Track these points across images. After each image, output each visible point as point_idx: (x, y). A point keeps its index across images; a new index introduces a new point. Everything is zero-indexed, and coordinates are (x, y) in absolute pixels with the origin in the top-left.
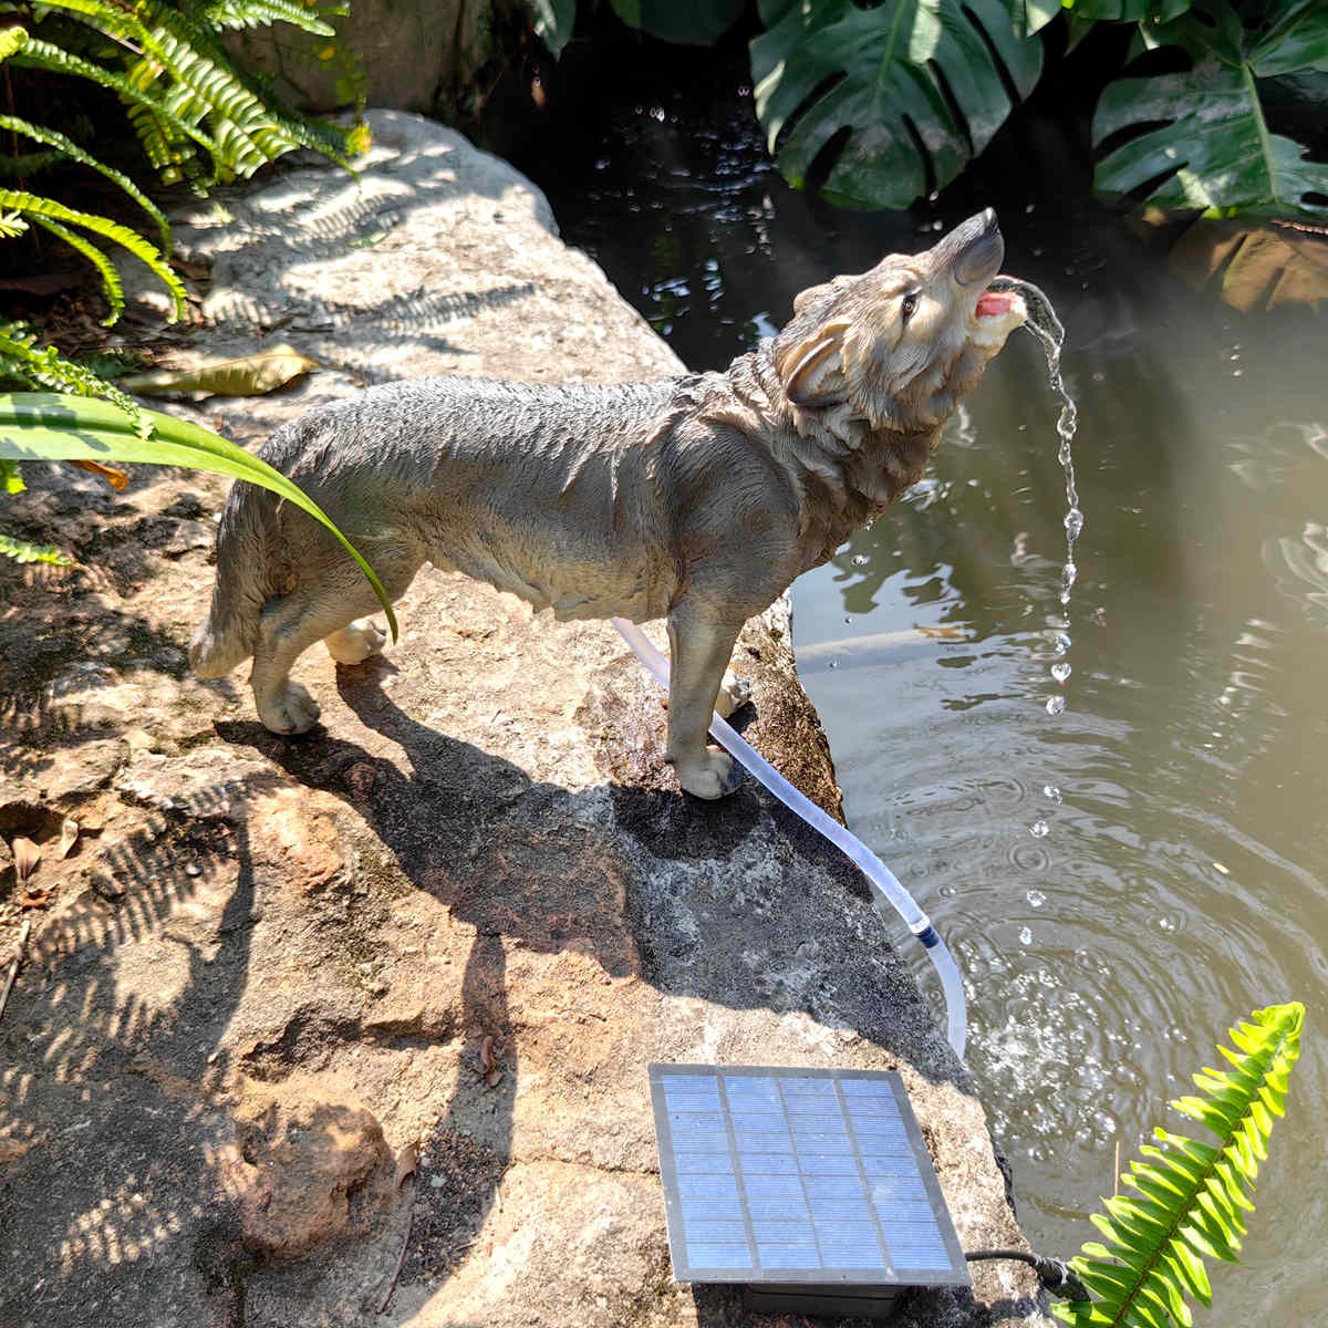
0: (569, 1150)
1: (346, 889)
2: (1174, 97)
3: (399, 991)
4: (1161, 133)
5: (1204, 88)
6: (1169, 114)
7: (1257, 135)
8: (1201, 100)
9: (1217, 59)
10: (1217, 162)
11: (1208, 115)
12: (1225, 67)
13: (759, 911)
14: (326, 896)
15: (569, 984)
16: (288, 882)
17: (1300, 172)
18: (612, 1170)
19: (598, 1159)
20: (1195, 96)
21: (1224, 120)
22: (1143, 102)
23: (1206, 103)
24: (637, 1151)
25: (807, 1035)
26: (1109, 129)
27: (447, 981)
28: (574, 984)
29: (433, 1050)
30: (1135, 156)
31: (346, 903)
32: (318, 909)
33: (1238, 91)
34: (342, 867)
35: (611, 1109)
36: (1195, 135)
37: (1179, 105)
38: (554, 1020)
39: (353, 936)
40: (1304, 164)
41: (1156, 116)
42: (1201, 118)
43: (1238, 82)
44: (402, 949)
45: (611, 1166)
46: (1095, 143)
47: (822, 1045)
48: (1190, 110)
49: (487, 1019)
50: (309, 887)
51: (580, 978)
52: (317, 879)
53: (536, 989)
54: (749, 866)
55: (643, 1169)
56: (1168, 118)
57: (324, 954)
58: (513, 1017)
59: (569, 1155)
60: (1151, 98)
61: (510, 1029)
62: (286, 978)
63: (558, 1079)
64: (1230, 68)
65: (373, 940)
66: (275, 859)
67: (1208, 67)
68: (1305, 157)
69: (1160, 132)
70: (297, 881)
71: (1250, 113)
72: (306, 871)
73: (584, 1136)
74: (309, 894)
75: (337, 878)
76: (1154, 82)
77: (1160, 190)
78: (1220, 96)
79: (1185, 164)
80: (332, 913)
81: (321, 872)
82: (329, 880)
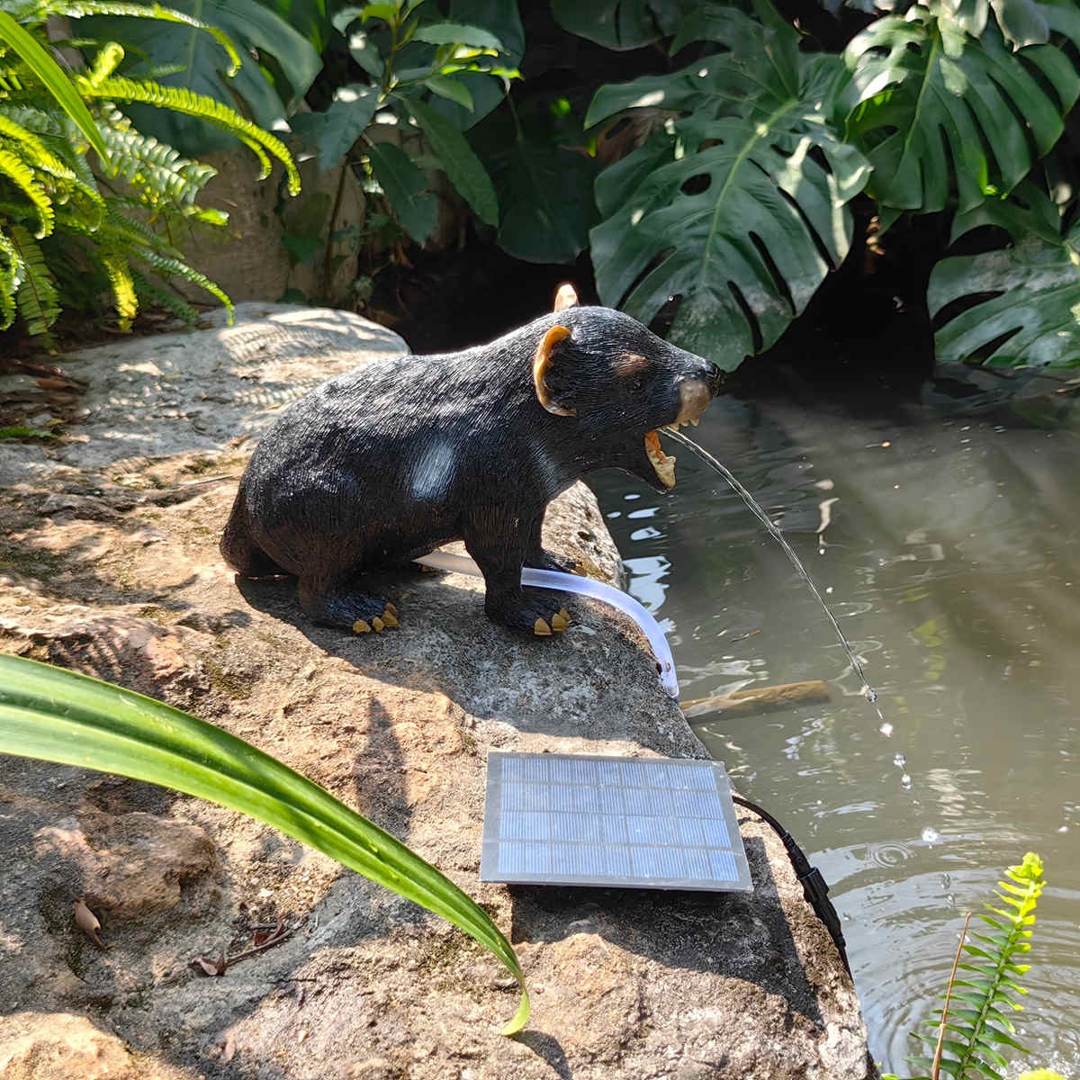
2: (1002, 272)
4: (995, 302)
5: (1029, 262)
6: (1000, 285)
8: (1028, 273)
9: (1038, 238)
10: (1050, 324)
11: (1036, 285)
12: (1046, 245)
20: (1023, 269)
21: (1052, 289)
22: (973, 277)
23: (1033, 276)
26: (944, 301)
30: (971, 325)
33: (1062, 264)
36: (1026, 303)
37: (1007, 278)
41: (987, 288)
42: (1028, 289)
43: (1061, 257)
46: (932, 315)
48: (1018, 282)
56: (1000, 289)
60: (982, 270)
64: (1053, 246)
67: (1031, 245)
69: (991, 302)
71: (1076, 282)
76: (980, 258)
77: (997, 353)
78: (1046, 269)
79: (1020, 328)
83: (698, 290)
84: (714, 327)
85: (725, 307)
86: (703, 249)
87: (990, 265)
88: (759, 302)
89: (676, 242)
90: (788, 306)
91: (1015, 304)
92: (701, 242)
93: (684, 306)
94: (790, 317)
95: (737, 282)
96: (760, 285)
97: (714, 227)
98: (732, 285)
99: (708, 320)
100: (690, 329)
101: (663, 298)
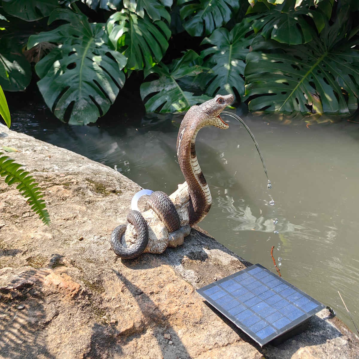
0: (210, 345)
1: (85, 293)
2: (158, 86)
3: (122, 320)
5: (164, 83)
6: (158, 90)
7: (180, 92)
8: (164, 86)
9: (165, 76)
10: (174, 100)
11: (167, 89)
12: (167, 77)
14: (80, 297)
15: (175, 298)
16: (63, 297)
18: (227, 345)
19: (221, 344)
20: (163, 85)
21: (172, 90)
22: (151, 87)
23: (166, 86)
24: (230, 337)
26: (145, 95)
27: (136, 311)
28: (177, 297)
29: (142, 336)
30: (154, 101)
31: (87, 298)
32: (79, 303)
33: (172, 83)
34: (80, 286)
35: (213, 329)
36: (166, 94)
37: (160, 87)
38: (179, 309)
39: (94, 309)
40: (194, 97)
41: (156, 91)
42: (166, 90)
43: (171, 81)
44: (114, 307)
45: (226, 344)
46: (143, 100)
48: (163, 89)
49: (156, 318)
50: (72, 296)
51: (177, 295)
52: (74, 292)
53: (166, 302)
55: (235, 341)
56: (158, 91)
57: (88, 317)
58: (165, 314)
59: (210, 347)
60: (153, 85)
61: (165, 318)
62: (80, 329)
63: (190, 327)
65: (102, 308)
66: (55, 290)
67: (163, 78)
68: (193, 95)
69: (157, 95)
70: (67, 295)
71: (177, 87)
72: (69, 290)
73: (212, 339)
74: (74, 298)
75: (81, 290)
76: (152, 82)
77: (163, 109)
78: (168, 84)
79: (166, 102)
80: (84, 303)
81: (75, 289)
82: (78, 291)
83: (79, 99)
84: (86, 110)
85: (89, 103)
86: (79, 86)
87: (155, 84)
88: (99, 100)
89: (70, 85)
90: (109, 100)
91: (164, 95)
92: (78, 84)
93: (76, 104)
94: (110, 104)
95: (92, 95)
96: (99, 96)
97: (80, 79)
98: (90, 96)
99: (84, 108)
100: (79, 111)
101: (69, 102)
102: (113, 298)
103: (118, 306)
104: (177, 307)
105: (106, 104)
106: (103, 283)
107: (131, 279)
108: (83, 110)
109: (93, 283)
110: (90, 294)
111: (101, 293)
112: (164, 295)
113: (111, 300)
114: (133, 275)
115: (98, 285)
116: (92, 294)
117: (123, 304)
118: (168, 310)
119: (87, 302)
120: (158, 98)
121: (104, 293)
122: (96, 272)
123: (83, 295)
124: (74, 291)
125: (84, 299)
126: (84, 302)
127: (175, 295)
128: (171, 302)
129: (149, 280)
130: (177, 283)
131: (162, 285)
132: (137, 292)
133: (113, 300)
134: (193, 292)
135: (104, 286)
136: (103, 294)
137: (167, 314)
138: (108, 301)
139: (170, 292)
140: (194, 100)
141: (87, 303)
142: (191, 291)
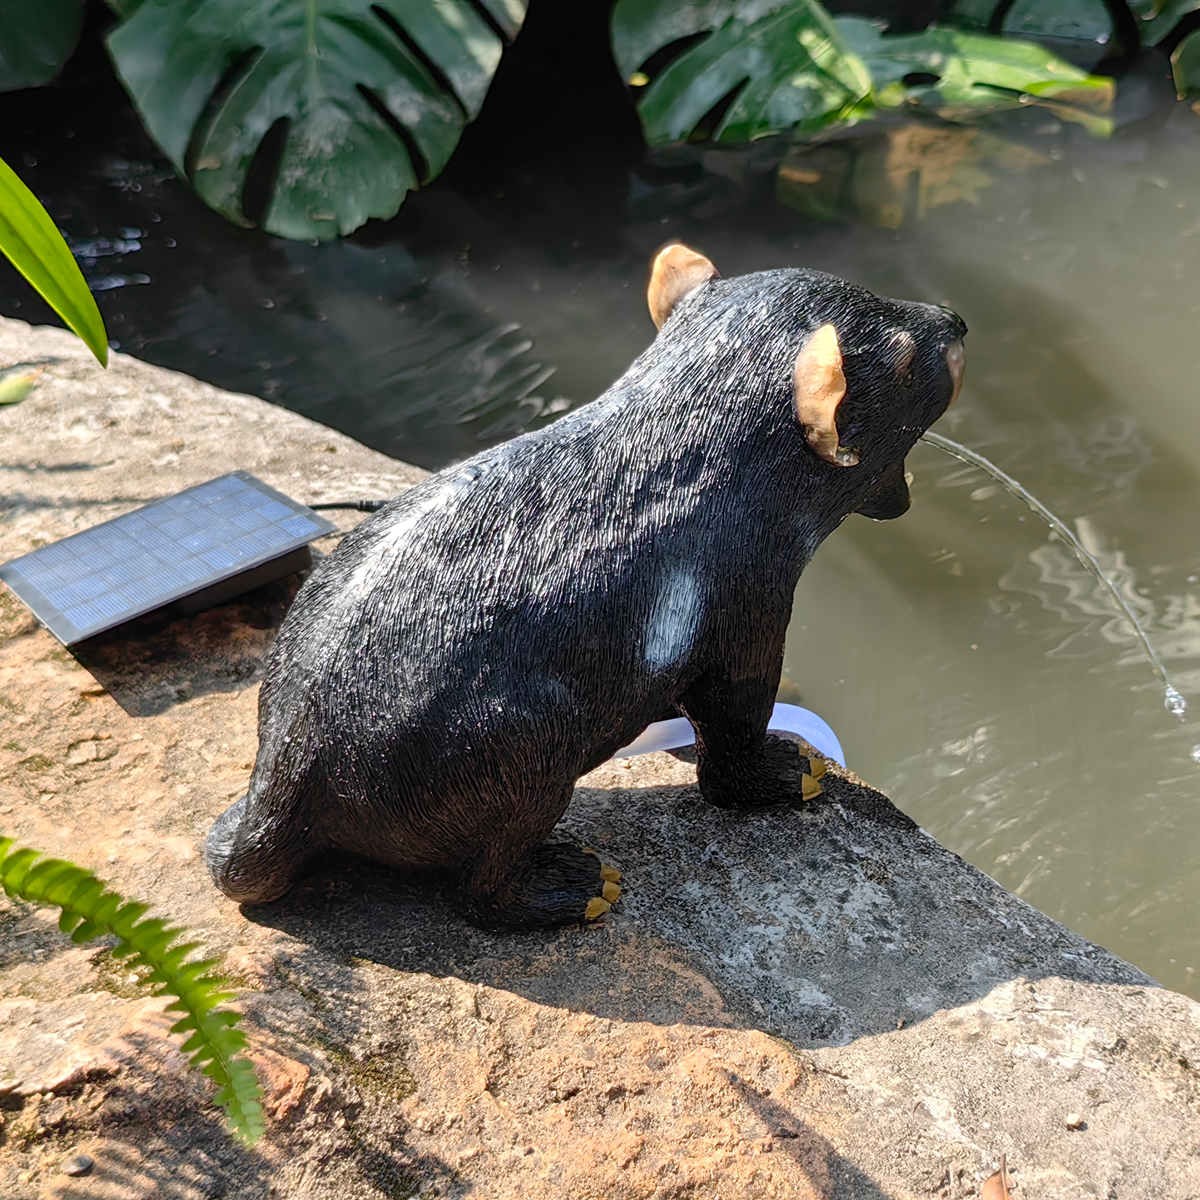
1: (329, 1103)
4: (702, 48)
6: (703, 22)
11: (750, 13)
13: (891, 946)
14: (310, 1120)
15: (717, 1112)
17: (888, 53)
21: (772, 16)
22: (667, 14)
25: (1059, 1059)
28: (725, 1109)
31: (341, 1122)
32: (306, 1145)
34: (311, 1073)
37: (711, 9)
38: (729, 1162)
40: (889, 43)
41: (690, 29)
42: (742, 21)
44: (455, 1158)
47: (1085, 1063)
48: (726, 13)
50: (279, 1116)
52: (288, 1100)
53: (676, 1132)
54: (843, 899)
56: (703, 28)
65: (405, 1160)
66: (206, 1095)
68: (885, 34)
69: (699, 47)
74: (285, 1126)
75: (313, 1090)
77: (728, 120)
79: (747, 79)
80: (328, 1142)
81: (288, 1089)
82: (302, 1097)
83: (311, 104)
84: (346, 156)
85: (359, 123)
86: (301, 42)
88: (408, 105)
89: (261, 38)
90: (454, 106)
92: (297, 32)
93: (294, 132)
94: (460, 123)
95: (370, 82)
96: (404, 82)
97: (311, 5)
98: (361, 89)
99: (336, 147)
100: (313, 164)
101: (259, 125)
102: (450, 1117)
103: (469, 1152)
104: (720, 1154)
105: (439, 121)
106: (408, 1055)
107: (529, 1030)
108: (334, 160)
109: (367, 1058)
110: (353, 1106)
111: (400, 1099)
112: (670, 1101)
113: (444, 1127)
114: (537, 1015)
115: (387, 1064)
116: (361, 1105)
117: (494, 1143)
118: (684, 1168)
119: (340, 1138)
120: (702, 65)
121: (414, 1098)
122: (379, 1008)
123: (324, 1111)
124: (284, 1098)
125: (327, 1125)
126: (326, 1140)
127: (716, 1101)
128: (695, 1132)
129: (604, 1036)
130: (730, 1046)
131: (663, 1053)
132: (552, 1089)
133: (450, 1127)
134: (797, 1082)
135: (411, 1067)
136: (407, 1105)
137: (680, 1183)
138: (431, 1132)
139: (694, 1085)
140: (892, 59)
141: (338, 1142)
142: (791, 1078)
